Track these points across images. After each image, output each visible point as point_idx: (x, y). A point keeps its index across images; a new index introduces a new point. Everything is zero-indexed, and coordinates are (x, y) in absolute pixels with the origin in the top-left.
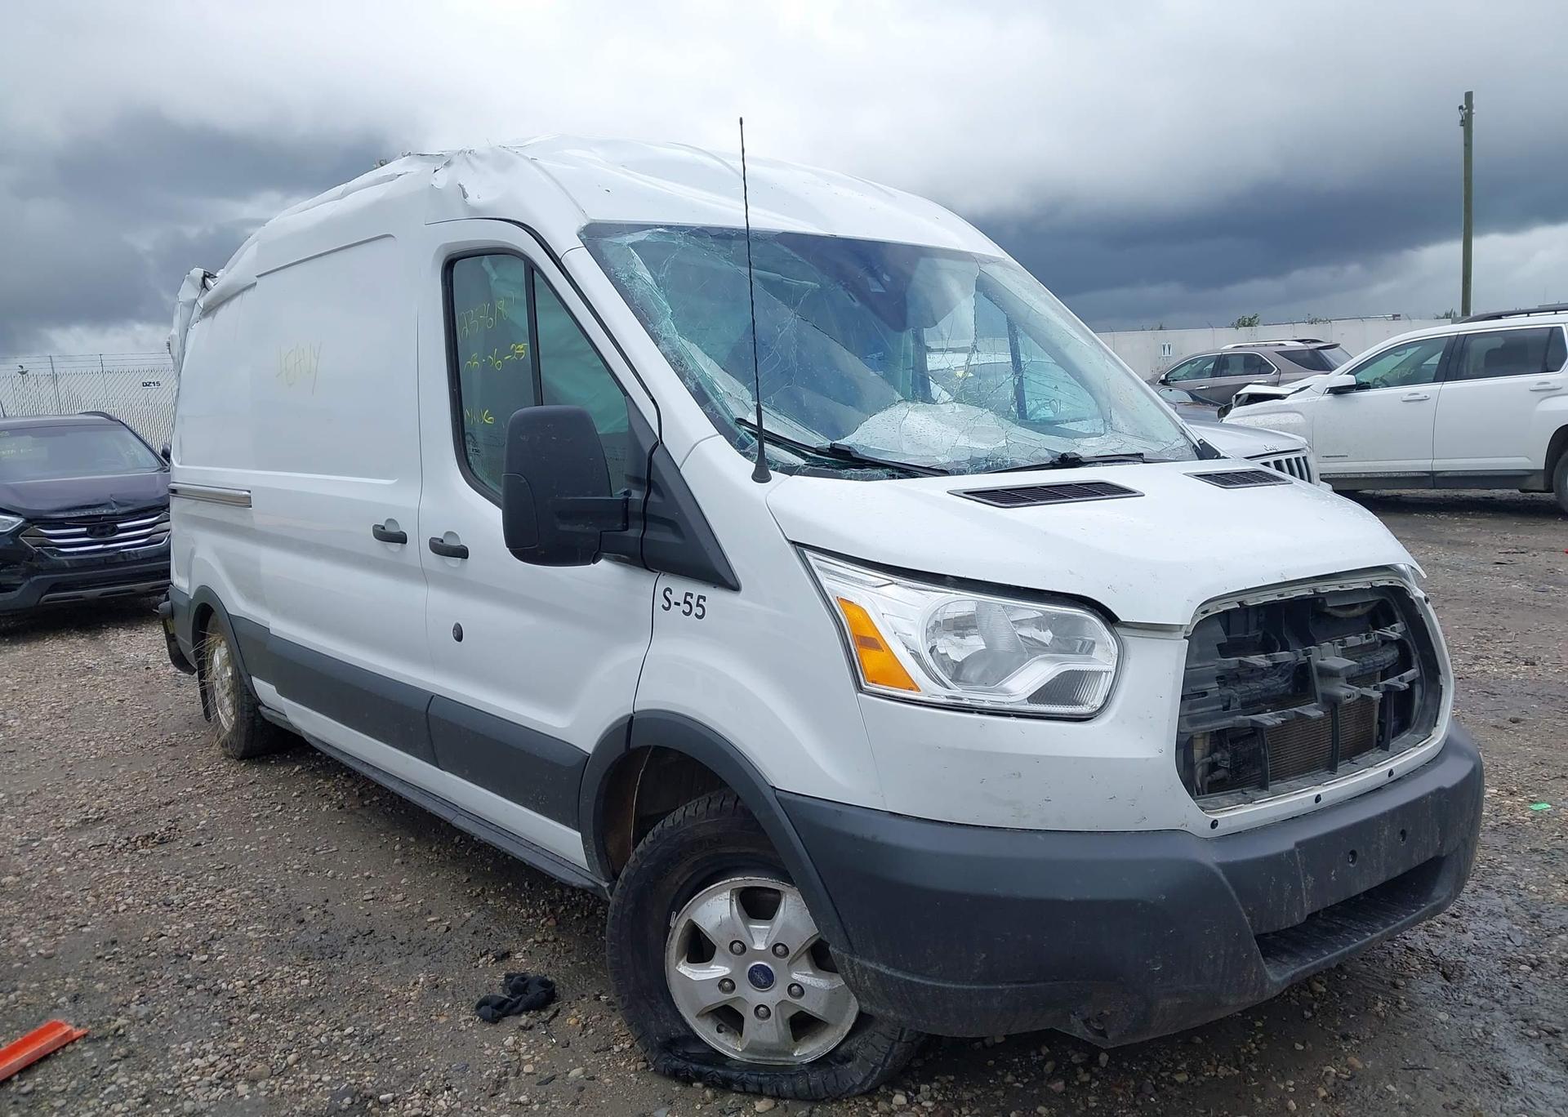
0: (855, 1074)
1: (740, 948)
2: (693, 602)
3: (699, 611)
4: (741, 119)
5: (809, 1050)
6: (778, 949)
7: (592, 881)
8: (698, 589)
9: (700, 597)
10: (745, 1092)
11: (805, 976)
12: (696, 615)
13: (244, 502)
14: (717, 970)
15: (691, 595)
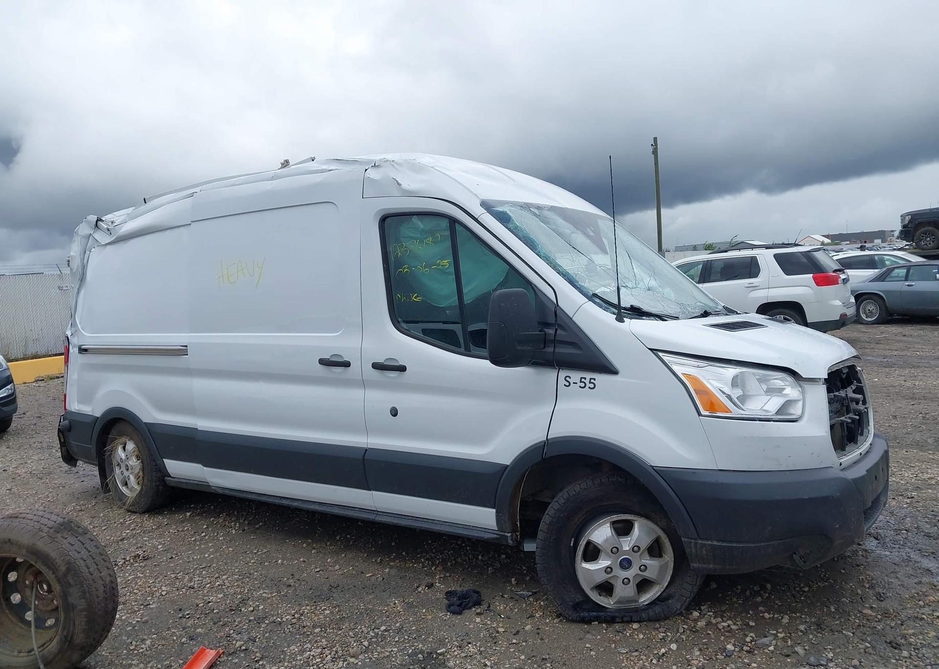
0: (675, 604)
1: (615, 550)
2: (587, 381)
3: (592, 386)
4: (610, 156)
5: (646, 598)
6: (635, 549)
7: (496, 534)
8: (588, 376)
9: (591, 379)
10: (623, 622)
11: (648, 561)
12: (589, 387)
13: (182, 351)
14: (603, 563)
15: (585, 379)
